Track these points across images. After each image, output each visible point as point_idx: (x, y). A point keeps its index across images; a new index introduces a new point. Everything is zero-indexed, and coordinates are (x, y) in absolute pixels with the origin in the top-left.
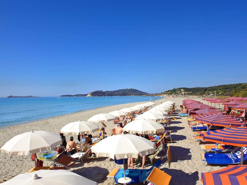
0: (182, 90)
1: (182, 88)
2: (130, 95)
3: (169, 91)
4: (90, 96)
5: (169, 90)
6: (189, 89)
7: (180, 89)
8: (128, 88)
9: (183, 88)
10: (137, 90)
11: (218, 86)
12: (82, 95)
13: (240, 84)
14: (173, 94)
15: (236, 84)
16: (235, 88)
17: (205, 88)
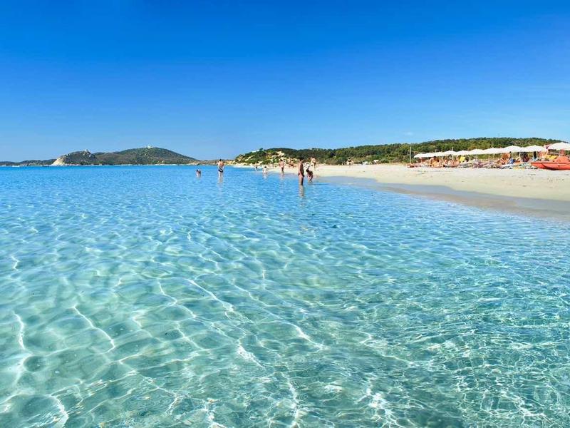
0: (280, 153)
1: (279, 150)
2: (156, 162)
3: (248, 155)
4: (62, 164)
5: (248, 152)
6: (295, 151)
7: (274, 151)
8: (149, 147)
9: (283, 150)
10: (169, 151)
11: (357, 148)
12: (39, 161)
13: (398, 146)
14: (261, 162)
15: (390, 146)
16: (389, 152)
17: (329, 150)
